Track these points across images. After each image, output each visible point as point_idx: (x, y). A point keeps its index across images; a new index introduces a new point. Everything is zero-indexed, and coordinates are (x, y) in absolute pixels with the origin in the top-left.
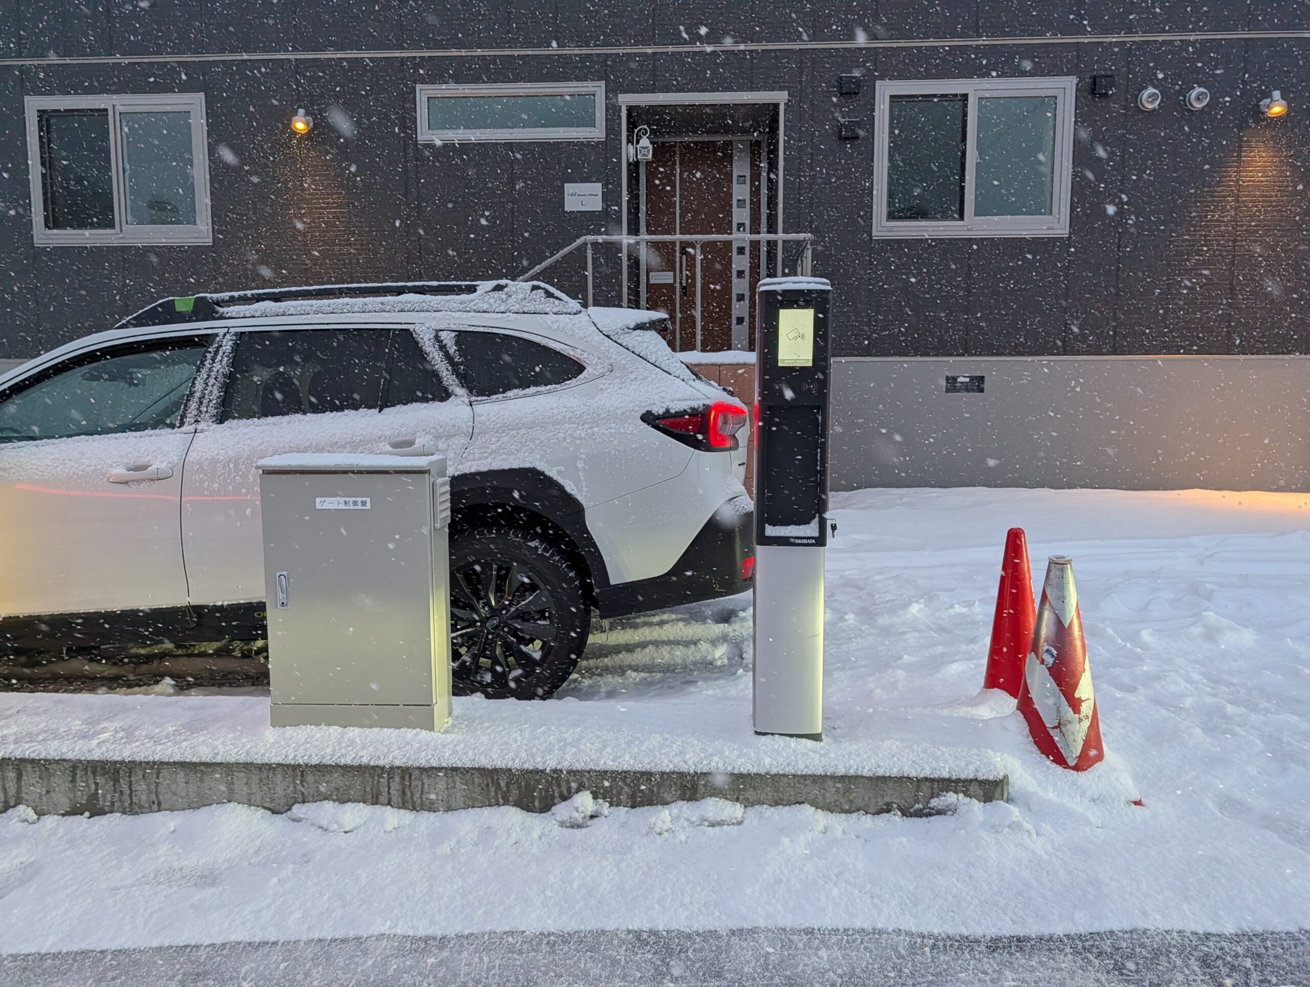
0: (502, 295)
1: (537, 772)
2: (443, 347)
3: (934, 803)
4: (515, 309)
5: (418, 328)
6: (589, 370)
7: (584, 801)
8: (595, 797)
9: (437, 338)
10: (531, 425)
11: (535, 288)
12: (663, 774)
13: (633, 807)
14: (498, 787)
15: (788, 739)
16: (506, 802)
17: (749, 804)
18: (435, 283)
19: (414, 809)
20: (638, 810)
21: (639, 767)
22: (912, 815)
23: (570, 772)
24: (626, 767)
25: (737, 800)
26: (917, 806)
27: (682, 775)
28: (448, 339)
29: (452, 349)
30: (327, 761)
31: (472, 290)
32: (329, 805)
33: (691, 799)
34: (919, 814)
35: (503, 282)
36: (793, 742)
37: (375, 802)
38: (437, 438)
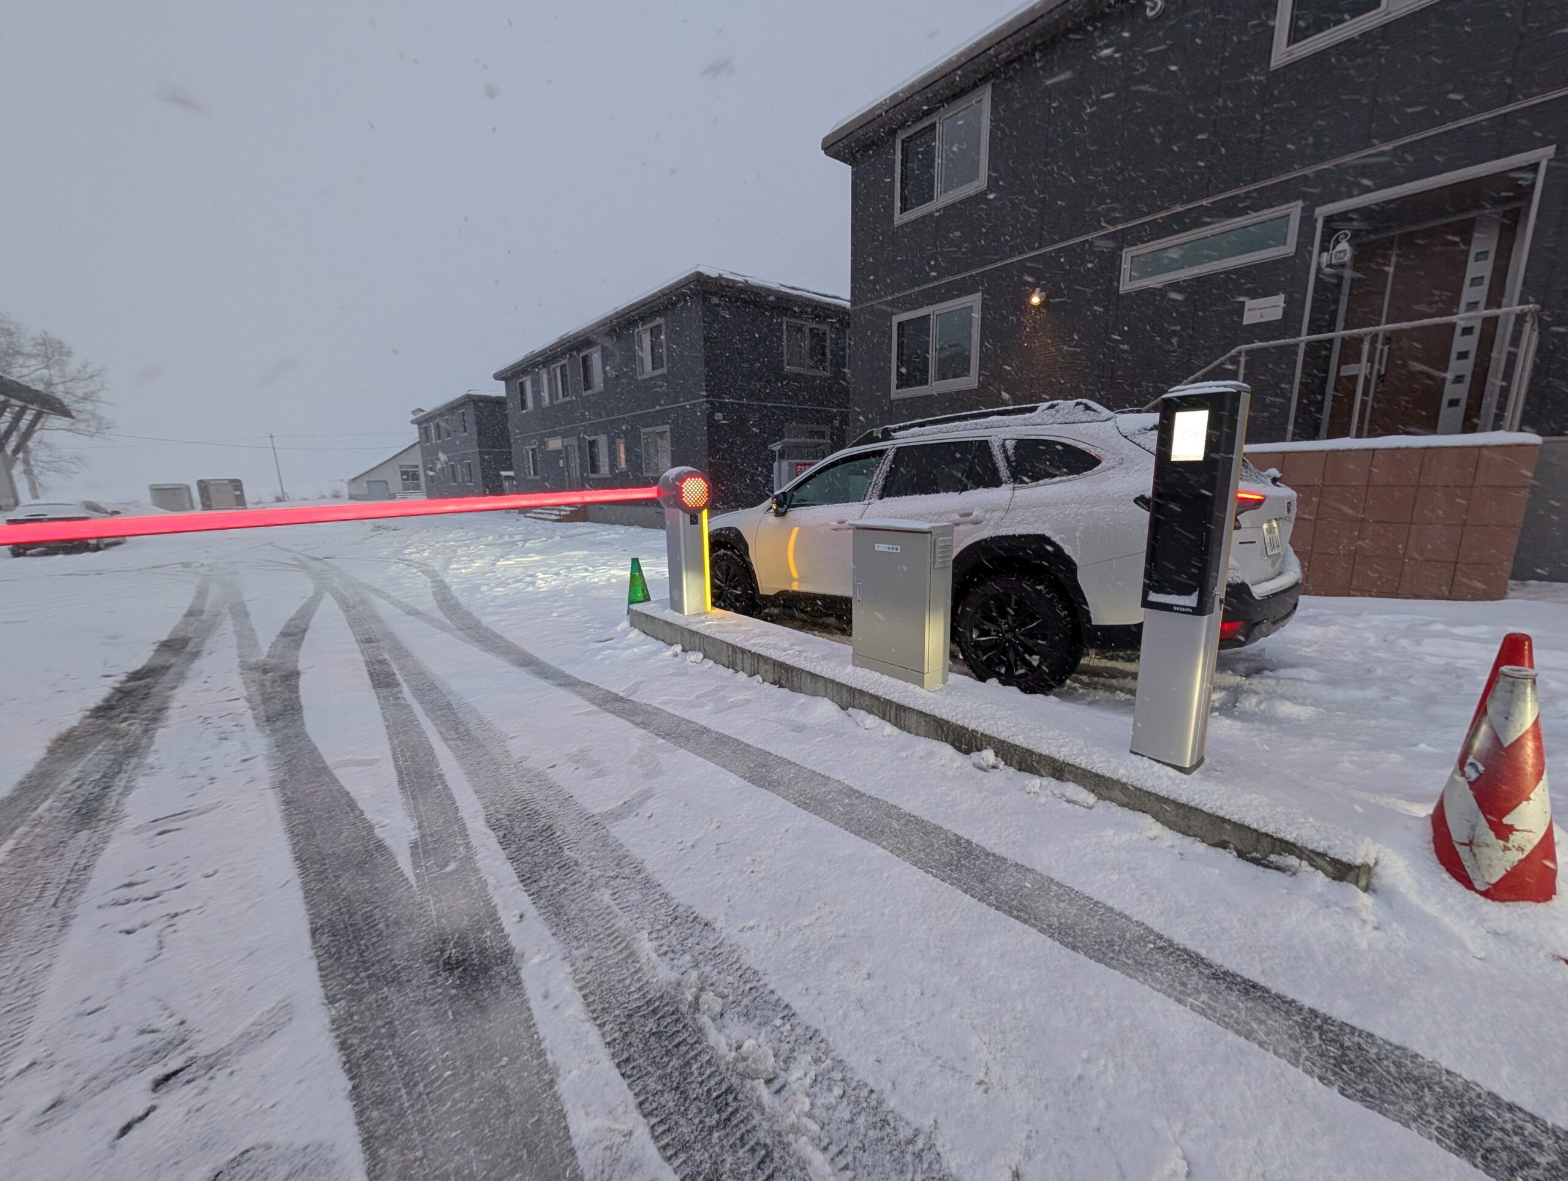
0: (1053, 411)
1: (963, 728)
2: (1005, 451)
3: (1273, 858)
4: (1059, 421)
5: (992, 439)
6: (1103, 463)
7: (988, 756)
8: (996, 756)
9: (1003, 445)
10: (1047, 505)
11: (1078, 404)
12: (1041, 755)
13: (1020, 770)
14: (943, 731)
15: (1154, 763)
16: (946, 741)
17: (1100, 797)
18: (1011, 407)
19: (900, 728)
20: (1022, 773)
21: (1025, 745)
22: (1248, 860)
23: (982, 734)
24: (1017, 743)
25: (1093, 791)
26: (1254, 854)
27: (1054, 760)
28: (1010, 445)
29: (1011, 452)
30: (865, 689)
31: (1034, 409)
32: (863, 712)
33: (1058, 779)
34: (1256, 861)
35: (1055, 402)
36: (1157, 766)
37: (883, 718)
38: (986, 511)
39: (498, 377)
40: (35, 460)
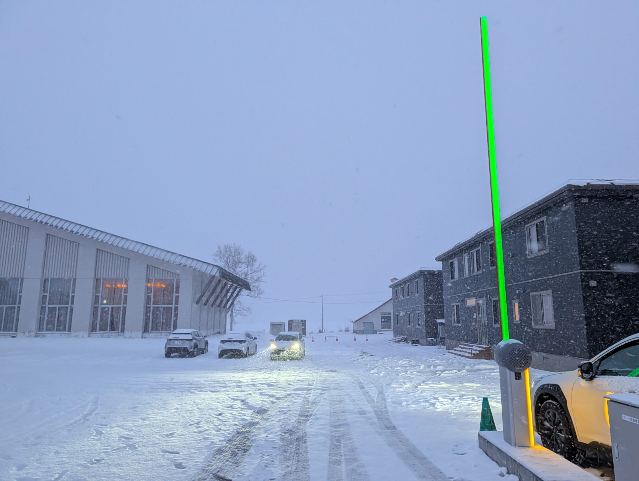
39: (438, 259)
40: (235, 309)
